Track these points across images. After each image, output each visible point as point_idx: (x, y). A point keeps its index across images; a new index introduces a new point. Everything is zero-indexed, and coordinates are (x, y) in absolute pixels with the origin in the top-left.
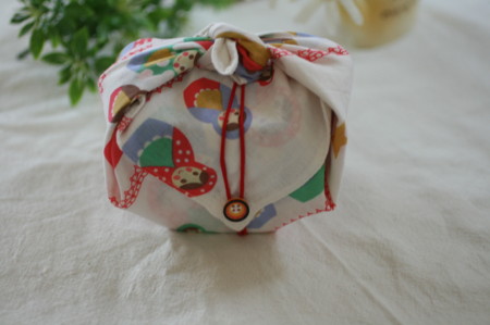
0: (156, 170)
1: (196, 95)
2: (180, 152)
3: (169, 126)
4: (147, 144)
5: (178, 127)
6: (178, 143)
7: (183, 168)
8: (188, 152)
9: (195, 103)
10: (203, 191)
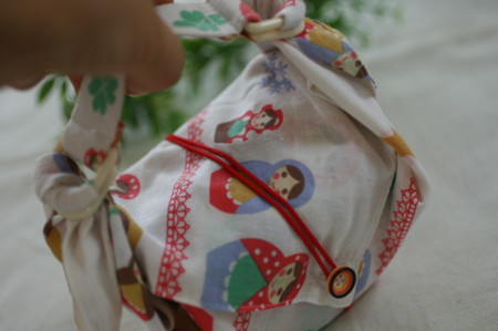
0: (251, 303)
1: (229, 195)
2: (266, 260)
3: (235, 243)
4: (227, 280)
5: (245, 236)
6: (257, 252)
7: (277, 277)
8: (274, 254)
9: (236, 202)
10: (298, 286)
